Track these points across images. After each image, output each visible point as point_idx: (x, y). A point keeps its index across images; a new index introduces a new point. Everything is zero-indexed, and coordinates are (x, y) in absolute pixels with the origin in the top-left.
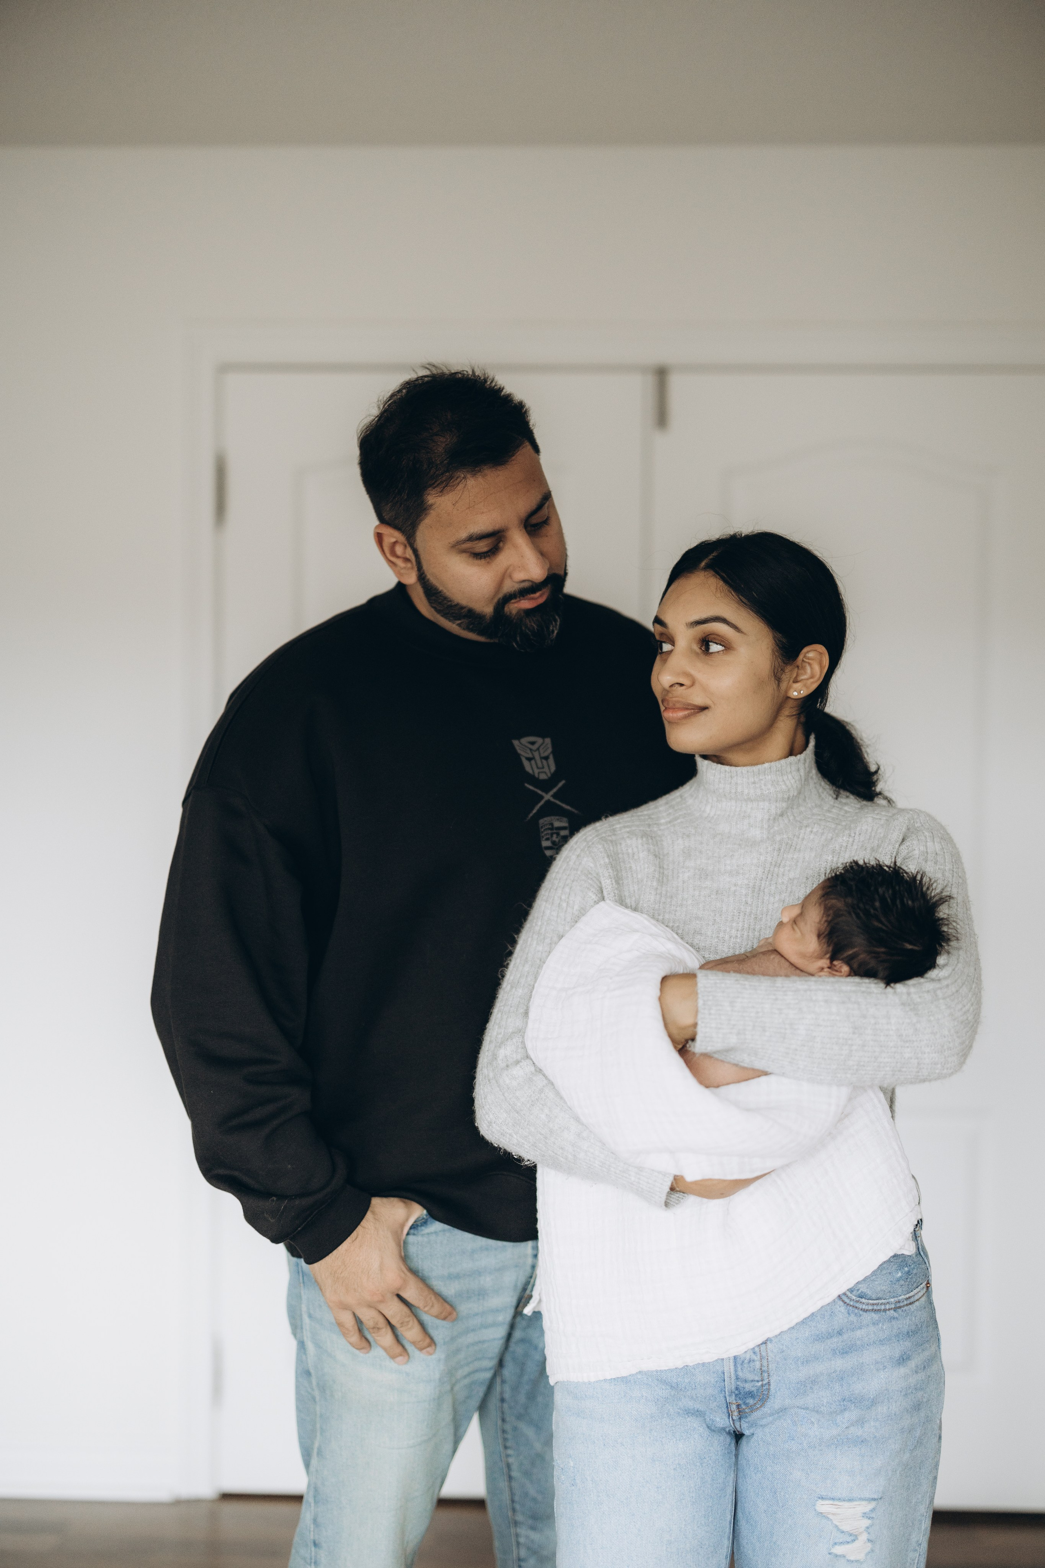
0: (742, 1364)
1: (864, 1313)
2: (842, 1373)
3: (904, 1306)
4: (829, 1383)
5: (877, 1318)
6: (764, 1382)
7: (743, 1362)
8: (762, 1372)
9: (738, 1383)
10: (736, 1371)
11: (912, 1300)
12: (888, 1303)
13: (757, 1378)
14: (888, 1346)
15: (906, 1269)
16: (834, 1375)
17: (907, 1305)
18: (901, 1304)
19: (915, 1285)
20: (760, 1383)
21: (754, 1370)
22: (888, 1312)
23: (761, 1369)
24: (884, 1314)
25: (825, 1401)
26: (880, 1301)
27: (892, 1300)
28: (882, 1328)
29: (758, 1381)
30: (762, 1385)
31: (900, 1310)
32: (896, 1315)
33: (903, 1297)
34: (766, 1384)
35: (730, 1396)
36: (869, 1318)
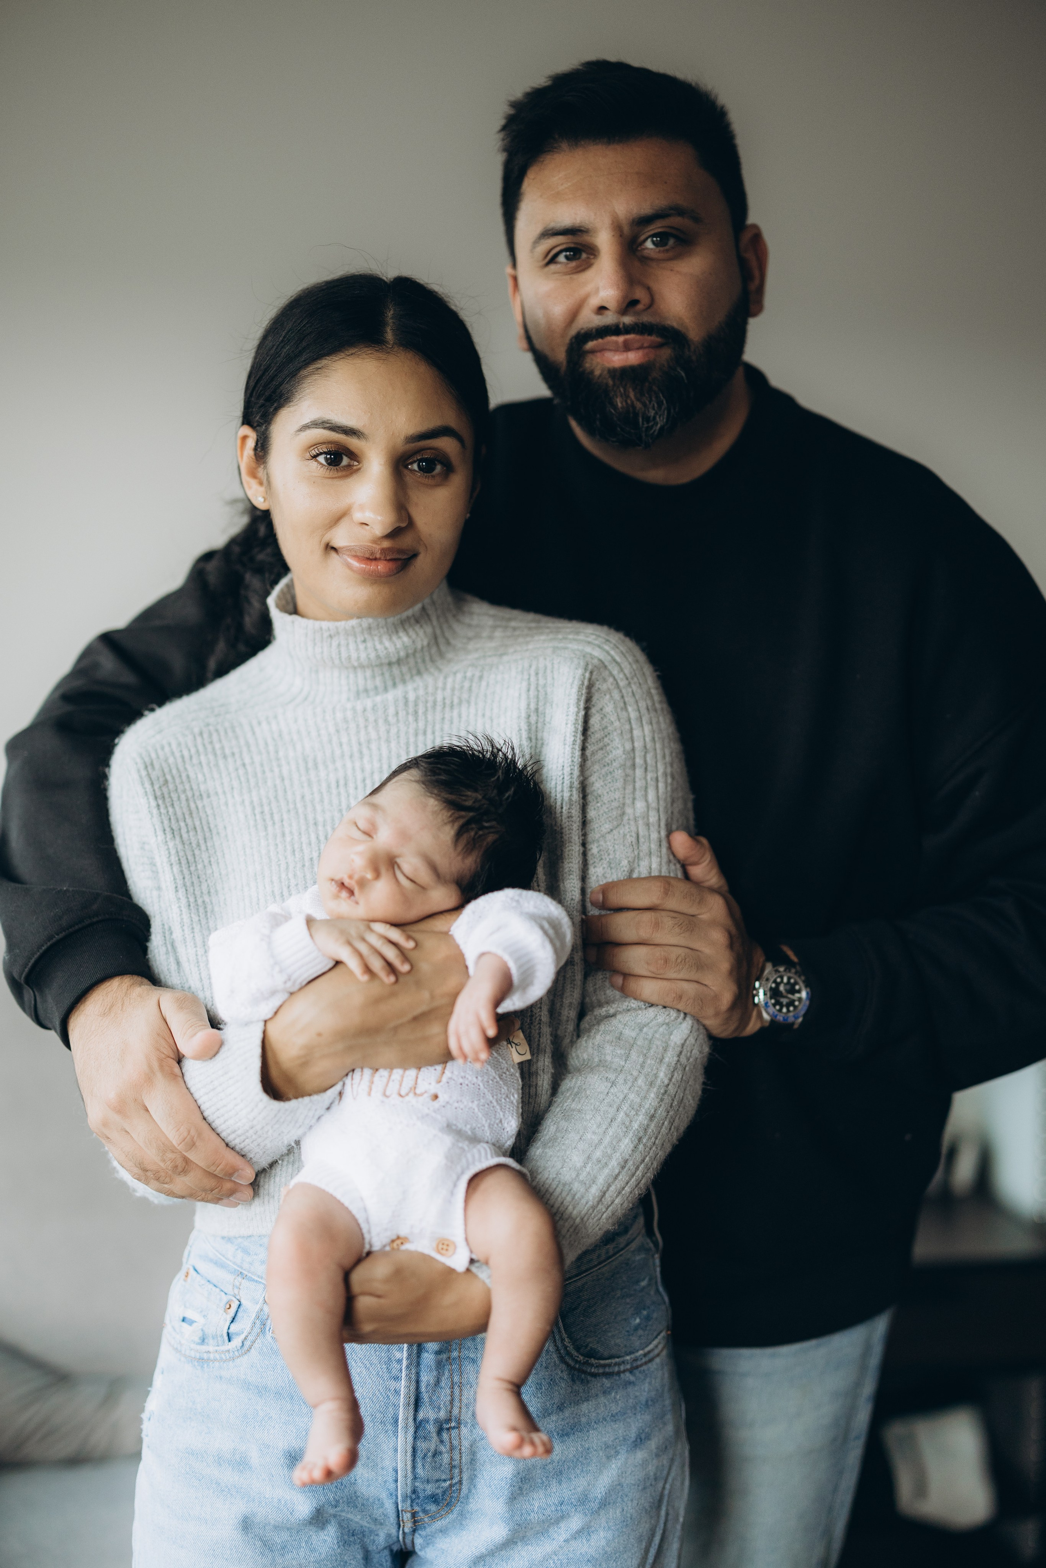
0: (424, 1458)
1: (593, 1379)
2: (561, 1463)
3: (641, 1365)
4: (544, 1479)
5: (608, 1385)
6: (454, 1481)
7: (425, 1455)
8: (452, 1467)
9: (417, 1484)
10: (414, 1467)
11: (651, 1355)
12: (623, 1362)
13: (443, 1477)
14: (622, 1424)
15: (645, 1313)
16: (550, 1466)
17: (646, 1363)
18: (639, 1363)
19: (655, 1334)
20: (448, 1483)
21: (441, 1465)
22: (622, 1375)
23: (451, 1463)
24: (617, 1378)
25: (537, 1505)
26: (613, 1361)
27: (628, 1358)
28: (615, 1398)
29: (445, 1481)
30: (451, 1486)
31: (636, 1372)
32: (632, 1378)
33: (641, 1352)
34: (456, 1483)
35: (404, 1501)
36: (599, 1385)
